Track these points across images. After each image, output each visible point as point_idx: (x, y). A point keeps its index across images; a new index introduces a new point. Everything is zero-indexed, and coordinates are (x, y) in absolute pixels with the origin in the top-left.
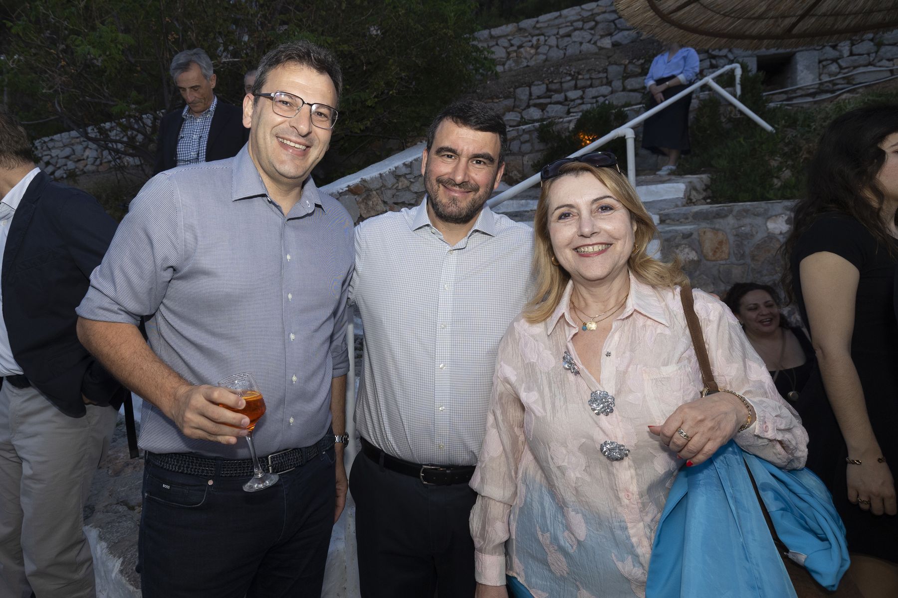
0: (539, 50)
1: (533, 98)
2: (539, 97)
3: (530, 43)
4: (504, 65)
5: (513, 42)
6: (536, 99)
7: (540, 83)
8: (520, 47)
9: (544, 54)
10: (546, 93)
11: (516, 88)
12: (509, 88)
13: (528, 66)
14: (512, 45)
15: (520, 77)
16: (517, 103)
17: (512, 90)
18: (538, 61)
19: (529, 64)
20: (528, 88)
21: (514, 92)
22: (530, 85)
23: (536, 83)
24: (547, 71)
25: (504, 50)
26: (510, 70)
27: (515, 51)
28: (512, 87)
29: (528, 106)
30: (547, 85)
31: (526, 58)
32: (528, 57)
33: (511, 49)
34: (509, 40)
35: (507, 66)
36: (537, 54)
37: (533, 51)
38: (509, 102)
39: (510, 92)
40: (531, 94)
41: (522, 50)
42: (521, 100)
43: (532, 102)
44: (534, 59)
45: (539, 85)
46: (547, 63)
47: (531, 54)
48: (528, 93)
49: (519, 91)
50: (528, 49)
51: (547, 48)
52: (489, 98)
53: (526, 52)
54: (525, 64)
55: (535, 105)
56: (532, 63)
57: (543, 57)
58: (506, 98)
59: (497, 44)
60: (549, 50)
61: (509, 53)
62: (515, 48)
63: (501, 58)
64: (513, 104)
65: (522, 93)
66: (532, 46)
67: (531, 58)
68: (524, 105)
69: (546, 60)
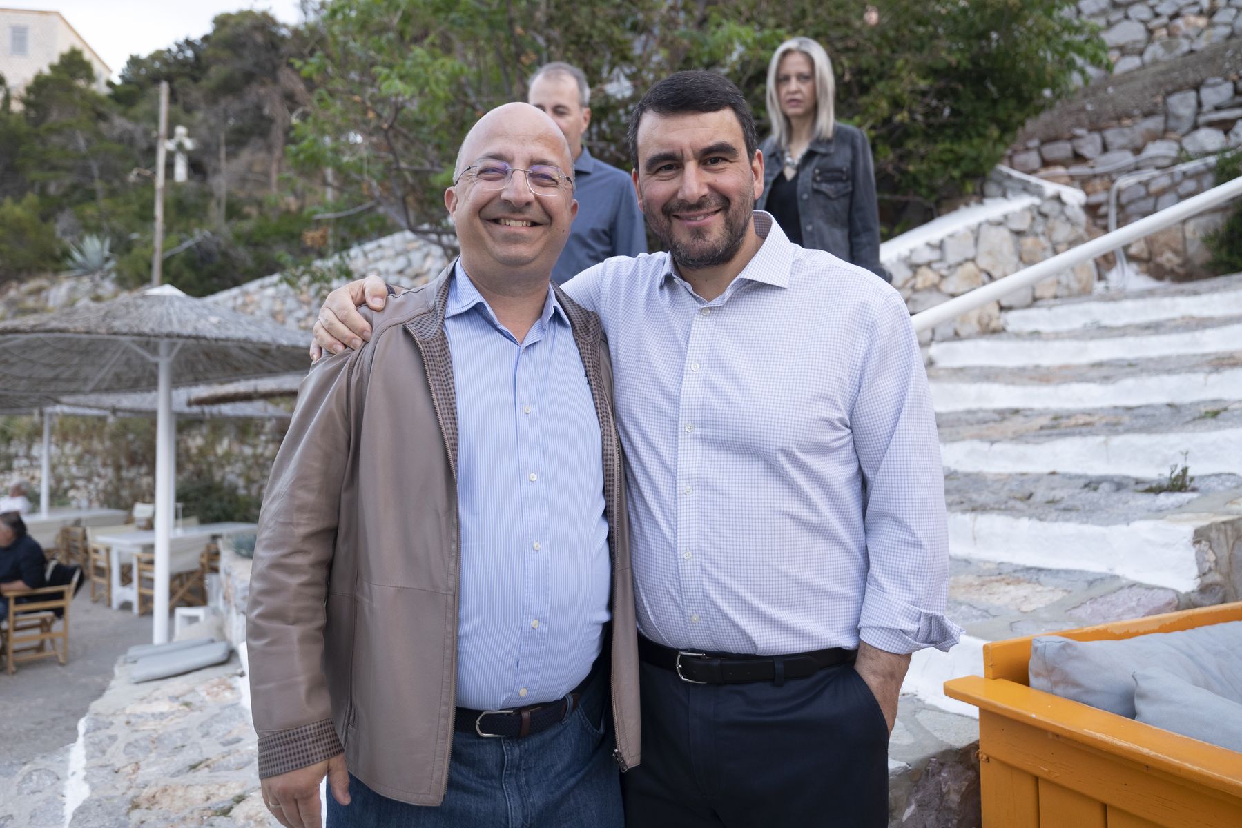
0: (1216, 19)
1: (1206, 108)
2: (1218, 108)
3: (1196, 9)
4: (1141, 53)
5: (1159, 10)
6: (1210, 112)
7: (1219, 80)
8: (1176, 16)
9: (1226, 24)
10: (1233, 98)
11: (1169, 94)
12: (1153, 96)
13: (1192, 52)
14: (1157, 15)
15: (1176, 74)
16: (1172, 123)
17: (1159, 99)
18: (1215, 40)
19: (1195, 47)
20: (1192, 95)
21: (1165, 102)
22: (1197, 88)
23: (1211, 81)
24: (1233, 56)
25: (1141, 27)
26: (1155, 62)
27: (1166, 26)
28: (1158, 93)
29: (1196, 127)
30: (1235, 83)
31: (1187, 37)
32: (1192, 33)
33: (1155, 23)
34: (1152, 7)
35: (1148, 56)
36: (1211, 25)
37: (1202, 22)
38: (1155, 123)
39: (1156, 105)
40: (1200, 104)
41: (1179, 22)
42: (1178, 118)
43: (1202, 119)
44: (1205, 35)
45: (1215, 85)
46: (1234, 41)
47: (1196, 27)
48: (1193, 102)
49: (1174, 100)
50: (1192, 19)
51: (1233, 12)
52: (1111, 119)
53: (1188, 24)
54: (1185, 46)
55: (1210, 124)
56: (1201, 44)
57: (1226, 31)
58: (1148, 115)
59: (1127, 17)
60: (1236, 17)
61: (1150, 32)
62: (1164, 20)
63: (1135, 42)
64: (1161, 127)
65: (1183, 104)
66: (1201, 13)
67: (1199, 35)
68: (1186, 126)
69: (1232, 35)
